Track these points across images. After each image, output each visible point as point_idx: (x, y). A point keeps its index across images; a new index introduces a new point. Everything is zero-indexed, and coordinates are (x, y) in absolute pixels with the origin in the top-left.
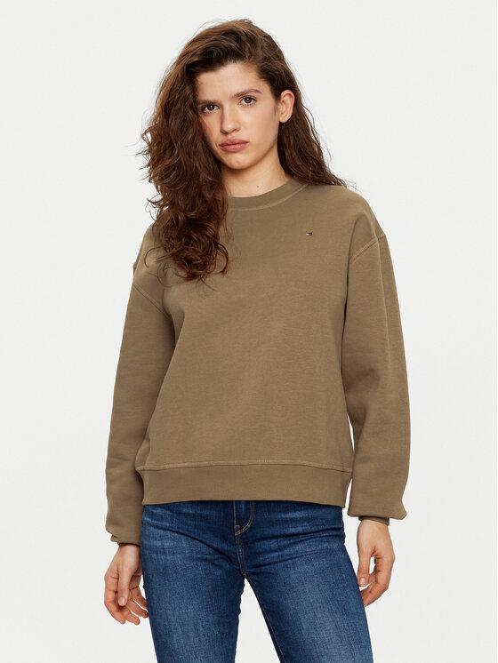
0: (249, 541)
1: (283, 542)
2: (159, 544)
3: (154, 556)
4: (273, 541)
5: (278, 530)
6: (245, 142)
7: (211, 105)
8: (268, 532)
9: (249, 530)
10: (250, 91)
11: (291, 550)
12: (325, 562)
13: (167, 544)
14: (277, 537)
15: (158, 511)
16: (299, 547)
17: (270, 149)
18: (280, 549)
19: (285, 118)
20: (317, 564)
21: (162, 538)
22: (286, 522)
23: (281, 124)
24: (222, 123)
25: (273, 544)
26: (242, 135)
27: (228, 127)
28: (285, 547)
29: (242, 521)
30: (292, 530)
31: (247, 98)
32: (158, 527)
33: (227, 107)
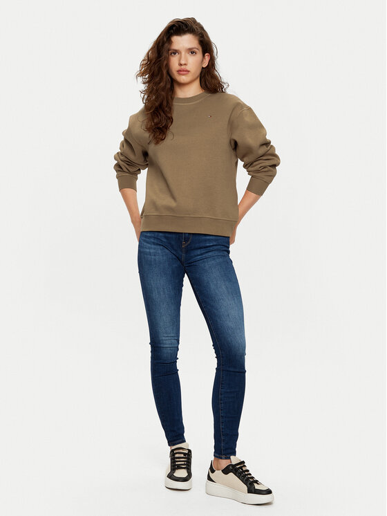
0: (188, 250)
1: (203, 251)
2: (148, 250)
3: (146, 256)
4: (199, 251)
5: (202, 245)
6: (189, 71)
7: (176, 52)
8: (197, 245)
9: (189, 245)
10: (195, 48)
11: (207, 255)
12: (221, 260)
13: (152, 251)
14: (201, 248)
15: (148, 234)
16: (210, 254)
17: (197, 78)
18: (202, 254)
19: (205, 65)
20: (217, 260)
21: (149, 248)
22: (206, 240)
23: (203, 68)
24: (180, 60)
25: (199, 252)
26: (188, 68)
27: (183, 62)
28: (204, 253)
29: (186, 240)
30: (208, 245)
31: (192, 52)
32: (148, 243)
33: (183, 53)
